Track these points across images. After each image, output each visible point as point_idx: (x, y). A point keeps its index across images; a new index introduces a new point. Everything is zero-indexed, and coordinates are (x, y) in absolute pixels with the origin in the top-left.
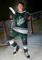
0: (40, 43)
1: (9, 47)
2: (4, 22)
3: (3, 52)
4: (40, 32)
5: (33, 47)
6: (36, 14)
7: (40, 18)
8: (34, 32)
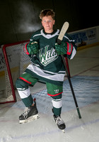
0: (84, 97)
1: (15, 105)
2: (4, 48)
4: (85, 74)
6: (77, 34)
7: (85, 44)
8: (71, 75)
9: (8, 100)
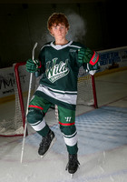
3: (8, 152)
5: (95, 148)
7: (117, 66)
9: (18, 133)
